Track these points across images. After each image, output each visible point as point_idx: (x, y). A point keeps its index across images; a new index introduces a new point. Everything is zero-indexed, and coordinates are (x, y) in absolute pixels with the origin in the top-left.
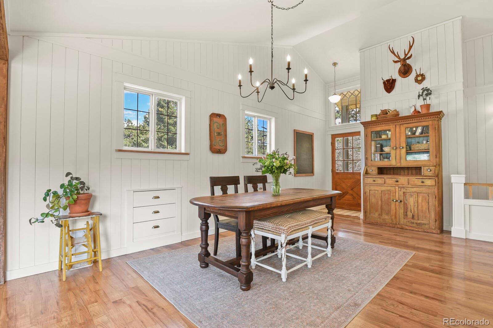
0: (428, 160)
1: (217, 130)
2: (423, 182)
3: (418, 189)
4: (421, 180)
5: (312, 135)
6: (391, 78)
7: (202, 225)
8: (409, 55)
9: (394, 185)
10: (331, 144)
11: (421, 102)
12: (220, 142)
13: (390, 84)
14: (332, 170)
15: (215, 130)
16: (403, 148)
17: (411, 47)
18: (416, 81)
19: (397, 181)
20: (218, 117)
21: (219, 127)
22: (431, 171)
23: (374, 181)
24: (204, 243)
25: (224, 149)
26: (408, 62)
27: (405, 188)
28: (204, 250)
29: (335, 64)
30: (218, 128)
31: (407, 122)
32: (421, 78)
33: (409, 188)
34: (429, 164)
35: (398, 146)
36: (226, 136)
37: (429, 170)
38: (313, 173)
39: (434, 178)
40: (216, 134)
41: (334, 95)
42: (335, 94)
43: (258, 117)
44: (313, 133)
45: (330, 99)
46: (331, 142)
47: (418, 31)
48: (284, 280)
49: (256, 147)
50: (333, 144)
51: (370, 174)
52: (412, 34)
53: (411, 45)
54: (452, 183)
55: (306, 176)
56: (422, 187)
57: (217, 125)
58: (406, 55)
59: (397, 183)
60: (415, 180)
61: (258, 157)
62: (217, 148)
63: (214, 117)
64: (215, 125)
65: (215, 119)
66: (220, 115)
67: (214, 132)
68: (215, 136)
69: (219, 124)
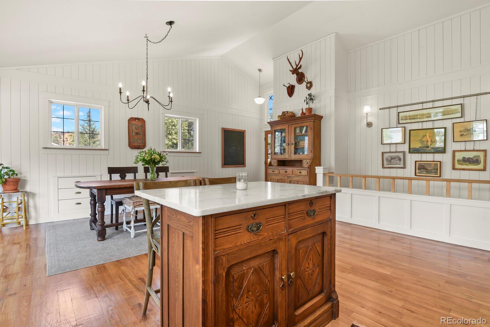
0: (307, 154)
1: (135, 131)
2: (300, 172)
3: (298, 178)
4: (299, 171)
5: (244, 132)
6: (290, 85)
7: (91, 200)
8: (299, 66)
9: (285, 175)
10: (265, 139)
11: (305, 106)
12: (139, 140)
13: (290, 90)
14: (265, 162)
15: (133, 131)
16: (292, 144)
17: (301, 59)
18: (307, 87)
19: (286, 172)
20: (137, 120)
21: (137, 128)
22: (307, 163)
23: (273, 171)
24: (93, 213)
25: (143, 146)
26: (300, 71)
27: (291, 177)
28: (93, 218)
29: (260, 70)
30: (137, 129)
31: (296, 123)
32: (310, 85)
33: (293, 178)
34: (307, 158)
35: (290, 143)
36: (145, 135)
37: (306, 163)
38: (244, 165)
39: (307, 169)
40: (134, 134)
41: (258, 97)
42: (260, 97)
43: (182, 118)
44: (245, 131)
45: (255, 101)
46: (265, 138)
47: (308, 45)
48: (132, 237)
49: (180, 143)
50: (266, 139)
51: (273, 166)
52: (300, 48)
53: (301, 57)
54: (316, 173)
55: (235, 167)
56: (300, 176)
57: (136, 127)
58: (297, 66)
59: (286, 173)
60: (296, 170)
61: (181, 151)
62: (136, 145)
63: (133, 121)
64: (134, 127)
65: (133, 122)
66: (138, 119)
67: (133, 133)
68: (133, 135)
69: (138, 126)
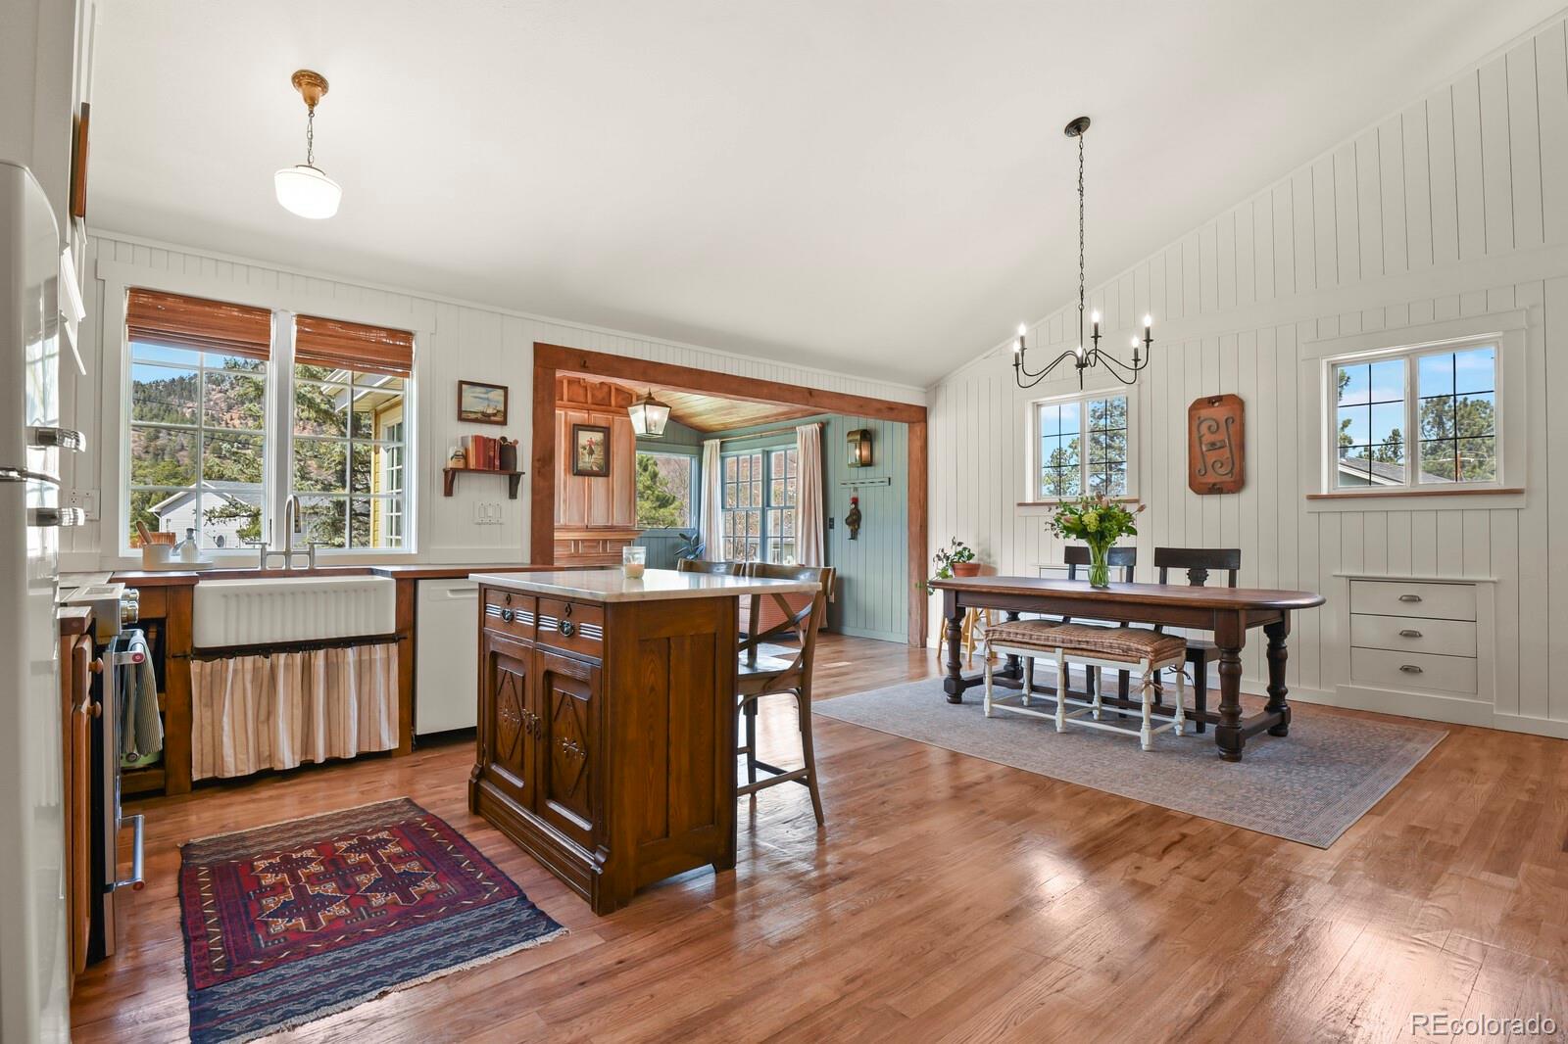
1: (1208, 438)
12: (1220, 465)
15: (1203, 439)
20: (1216, 404)
21: (1214, 428)
25: (1238, 481)
30: (1213, 433)
36: (1240, 446)
40: (1204, 449)
57: (1210, 426)
62: (1210, 481)
63: (1204, 408)
64: (1204, 428)
65: (1204, 413)
66: (1219, 399)
67: (1201, 443)
68: (1202, 453)
69: (1214, 420)
